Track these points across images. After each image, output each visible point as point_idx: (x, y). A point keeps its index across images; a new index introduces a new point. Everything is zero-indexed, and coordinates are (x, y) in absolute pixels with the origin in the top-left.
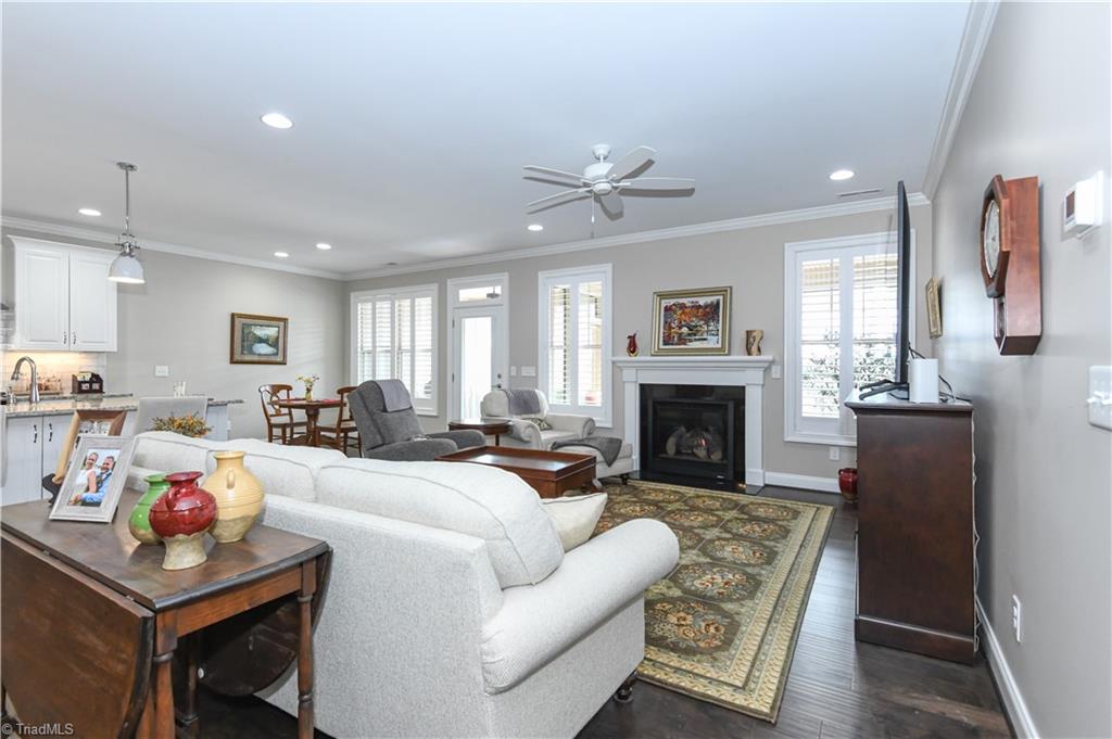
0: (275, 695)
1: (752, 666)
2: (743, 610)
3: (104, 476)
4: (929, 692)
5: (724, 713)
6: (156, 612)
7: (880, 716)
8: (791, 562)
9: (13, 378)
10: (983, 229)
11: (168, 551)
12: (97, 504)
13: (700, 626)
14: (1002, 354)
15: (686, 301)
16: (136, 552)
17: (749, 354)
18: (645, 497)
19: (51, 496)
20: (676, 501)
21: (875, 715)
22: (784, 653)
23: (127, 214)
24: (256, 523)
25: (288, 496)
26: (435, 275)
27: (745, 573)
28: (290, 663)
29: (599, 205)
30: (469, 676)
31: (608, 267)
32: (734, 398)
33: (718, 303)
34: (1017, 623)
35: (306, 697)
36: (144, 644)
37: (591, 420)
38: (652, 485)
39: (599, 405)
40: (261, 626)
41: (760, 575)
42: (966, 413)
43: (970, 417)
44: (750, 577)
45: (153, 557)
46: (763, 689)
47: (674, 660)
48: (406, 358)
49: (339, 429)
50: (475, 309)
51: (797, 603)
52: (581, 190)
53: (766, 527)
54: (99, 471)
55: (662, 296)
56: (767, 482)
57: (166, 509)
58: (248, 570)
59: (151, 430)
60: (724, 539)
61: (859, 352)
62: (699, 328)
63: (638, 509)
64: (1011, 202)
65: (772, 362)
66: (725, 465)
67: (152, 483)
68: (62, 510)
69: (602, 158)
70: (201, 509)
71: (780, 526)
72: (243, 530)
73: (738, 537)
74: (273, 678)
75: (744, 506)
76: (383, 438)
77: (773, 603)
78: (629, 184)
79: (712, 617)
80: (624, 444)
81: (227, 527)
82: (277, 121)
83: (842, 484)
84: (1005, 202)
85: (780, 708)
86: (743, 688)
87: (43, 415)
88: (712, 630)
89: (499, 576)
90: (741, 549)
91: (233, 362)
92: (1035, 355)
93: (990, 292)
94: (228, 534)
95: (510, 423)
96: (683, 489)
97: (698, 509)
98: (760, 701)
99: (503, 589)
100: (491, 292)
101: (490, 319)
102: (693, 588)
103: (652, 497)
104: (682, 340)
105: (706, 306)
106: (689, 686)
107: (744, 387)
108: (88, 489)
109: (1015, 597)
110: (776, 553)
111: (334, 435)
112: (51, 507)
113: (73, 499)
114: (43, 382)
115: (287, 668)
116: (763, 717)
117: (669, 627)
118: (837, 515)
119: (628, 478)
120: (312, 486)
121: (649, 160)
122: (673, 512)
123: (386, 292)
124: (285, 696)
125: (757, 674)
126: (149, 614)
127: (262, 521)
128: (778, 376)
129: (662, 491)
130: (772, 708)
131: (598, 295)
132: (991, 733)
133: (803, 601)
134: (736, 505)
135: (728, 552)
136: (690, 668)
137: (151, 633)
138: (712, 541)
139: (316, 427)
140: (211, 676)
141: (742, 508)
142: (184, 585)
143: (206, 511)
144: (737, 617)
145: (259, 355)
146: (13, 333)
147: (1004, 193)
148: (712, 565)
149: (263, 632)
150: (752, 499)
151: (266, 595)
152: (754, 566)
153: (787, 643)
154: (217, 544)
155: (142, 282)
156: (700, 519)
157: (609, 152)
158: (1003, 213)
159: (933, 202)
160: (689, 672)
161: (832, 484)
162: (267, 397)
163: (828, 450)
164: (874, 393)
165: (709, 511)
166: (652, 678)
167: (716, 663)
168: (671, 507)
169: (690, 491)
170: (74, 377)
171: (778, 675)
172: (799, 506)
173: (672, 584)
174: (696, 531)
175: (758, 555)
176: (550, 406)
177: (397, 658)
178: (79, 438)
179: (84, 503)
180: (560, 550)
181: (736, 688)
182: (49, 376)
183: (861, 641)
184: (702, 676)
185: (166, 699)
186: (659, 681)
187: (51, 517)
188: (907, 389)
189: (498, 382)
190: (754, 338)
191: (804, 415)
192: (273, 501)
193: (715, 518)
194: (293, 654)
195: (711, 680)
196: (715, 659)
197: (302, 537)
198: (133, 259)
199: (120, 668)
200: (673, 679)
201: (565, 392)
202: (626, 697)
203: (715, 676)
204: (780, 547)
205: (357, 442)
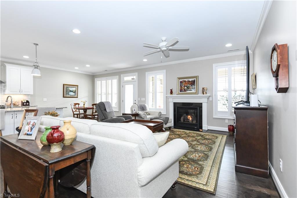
0: (79, 187)
1: (208, 179)
2: (204, 164)
3: (33, 127)
4: (256, 186)
5: (201, 192)
6: (49, 164)
7: (244, 192)
8: (216, 150)
9: (6, 101)
10: (271, 58)
11: (51, 147)
12: (31, 135)
13: (193, 168)
14: (277, 92)
15: (186, 80)
16: (42, 148)
17: (203, 94)
18: (176, 133)
19: (18, 133)
20: (184, 134)
21: (242, 192)
22: (216, 175)
23: (36, 57)
24: (74, 140)
25: (82, 133)
26: (118, 73)
27: (204, 153)
28: (84, 178)
29: (163, 53)
30: (134, 182)
31: (165, 71)
32: (199, 106)
33: (195, 80)
34: (281, 167)
35: (89, 188)
36: (46, 173)
37: (160, 112)
38: (177, 130)
39: (163, 108)
40: (76, 168)
41: (208, 154)
42: (266, 109)
43: (267, 110)
44: (206, 154)
45: (47, 149)
46: (211, 185)
47: (186, 177)
48: (110, 96)
49: (92, 115)
50: (128, 82)
51: (219, 161)
52: (158, 50)
53: (209, 141)
54: (31, 126)
55: (179, 78)
56: (208, 129)
57: (51, 136)
58: (74, 153)
59: (44, 115)
60: (198, 144)
61: (233, 93)
62: (190, 87)
63: (174, 136)
64: (280, 51)
65: (210, 96)
66: (197, 124)
67: (46, 129)
68: (22, 137)
69: (164, 41)
70: (60, 136)
71: (213, 141)
72: (71, 142)
73: (202, 144)
74: (79, 182)
75: (203, 135)
76: (105, 117)
77: (212, 161)
78: (171, 48)
79: (196, 165)
80: (170, 118)
81: (67, 141)
82: (76, 31)
83: (229, 129)
84: (279, 51)
85: (216, 190)
86: (206, 185)
87: (14, 111)
88: (196, 169)
89: (142, 154)
90: (203, 147)
91: (64, 97)
92: (287, 93)
93: (274, 76)
94: (67, 143)
95: (139, 113)
96: (186, 131)
97: (190, 136)
98: (211, 189)
99: (143, 158)
100: (133, 78)
101: (133, 85)
102: (190, 158)
103: (177, 133)
104: (185, 90)
105: (192, 81)
106: (191, 184)
107: (202, 103)
108: (28, 131)
109: (280, 159)
110: (212, 148)
111: (91, 117)
112: (19, 136)
113: (24, 134)
114: (14, 103)
115: (83, 180)
116: (212, 193)
117: (184, 168)
118: (228, 138)
119: (171, 128)
120: (89, 130)
121: (177, 41)
122: (183, 137)
123: (105, 78)
124: (83, 188)
125: (209, 181)
126: (47, 165)
127: (76, 139)
128: (211, 100)
129: (180, 131)
130: (214, 190)
131: (162, 78)
132: (274, 196)
133: (220, 161)
134: (201, 135)
135: (199, 148)
136: (191, 179)
137: (48, 170)
138: (195, 145)
139: (86, 115)
140: (62, 182)
141: (202, 136)
142: (56, 157)
143: (62, 137)
144: (203, 166)
145: (71, 95)
146: (6, 89)
147: (278, 48)
148: (195, 151)
149: (77, 170)
150: (205, 133)
151: (78, 160)
152: (206, 151)
153: (217, 172)
154: (64, 146)
155: (40, 75)
156: (191, 139)
157: (166, 39)
158: (278, 54)
159: (253, 53)
160: (191, 180)
161: (226, 129)
162: (73, 107)
163: (225, 120)
164: (239, 104)
165: (193, 137)
166: (181, 182)
167: (198, 178)
168: (183, 136)
169: (188, 131)
170: (22, 102)
171: (215, 181)
172: (218, 135)
173: (184, 157)
174: (190, 142)
175: (207, 148)
176: (149, 108)
177: (113, 177)
178: (25, 117)
179: (28, 135)
180: (158, 147)
181: (204, 185)
182: (15, 101)
183: (237, 172)
184: (194, 182)
185: (52, 188)
186: (182, 183)
187: (19, 138)
188: (249, 103)
189: (135, 102)
190: (205, 90)
191: (218, 111)
192: (79, 134)
193: (195, 139)
194: (85, 176)
195: (197, 183)
196: (198, 177)
197: (87, 143)
198: (38, 69)
199: (39, 180)
200: (187, 182)
201: (153, 105)
202: (174, 187)
203: (198, 182)
204: (213, 146)
205: (97, 118)
